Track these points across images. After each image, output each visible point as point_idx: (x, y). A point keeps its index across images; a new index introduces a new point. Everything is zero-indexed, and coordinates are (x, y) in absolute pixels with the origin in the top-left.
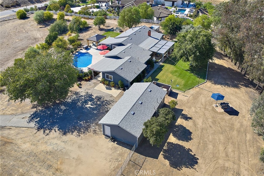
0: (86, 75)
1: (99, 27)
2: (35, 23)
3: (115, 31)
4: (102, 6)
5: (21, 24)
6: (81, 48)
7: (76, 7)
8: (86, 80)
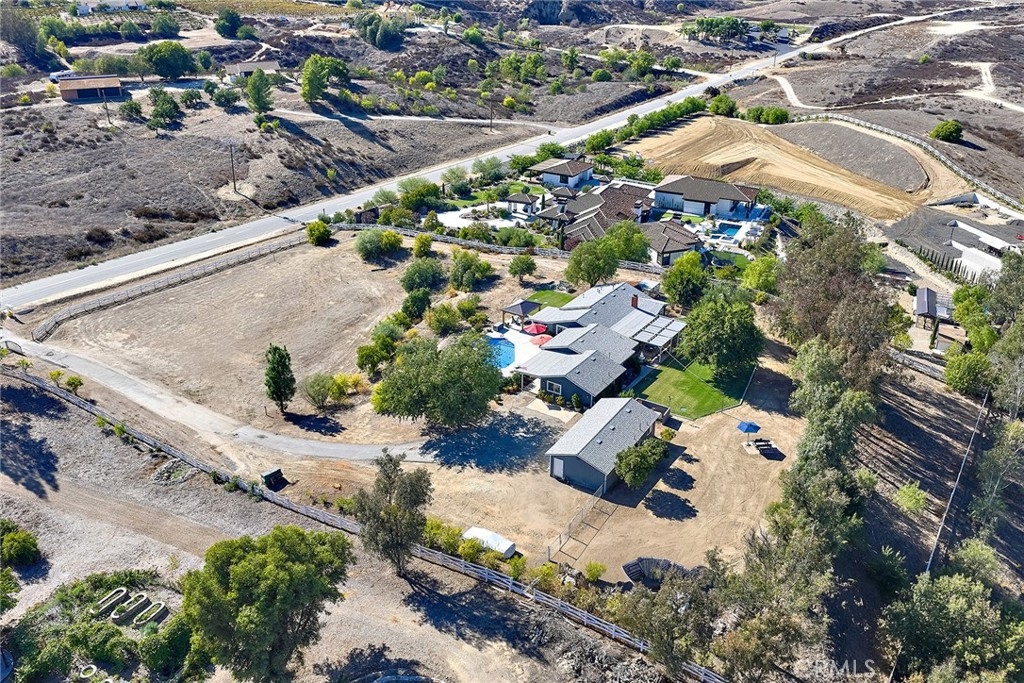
0: (508, 382)
1: (521, 280)
2: (358, 258)
3: (557, 291)
4: (515, 211)
5: (324, 260)
6: (489, 328)
7: (447, 211)
8: (509, 392)
